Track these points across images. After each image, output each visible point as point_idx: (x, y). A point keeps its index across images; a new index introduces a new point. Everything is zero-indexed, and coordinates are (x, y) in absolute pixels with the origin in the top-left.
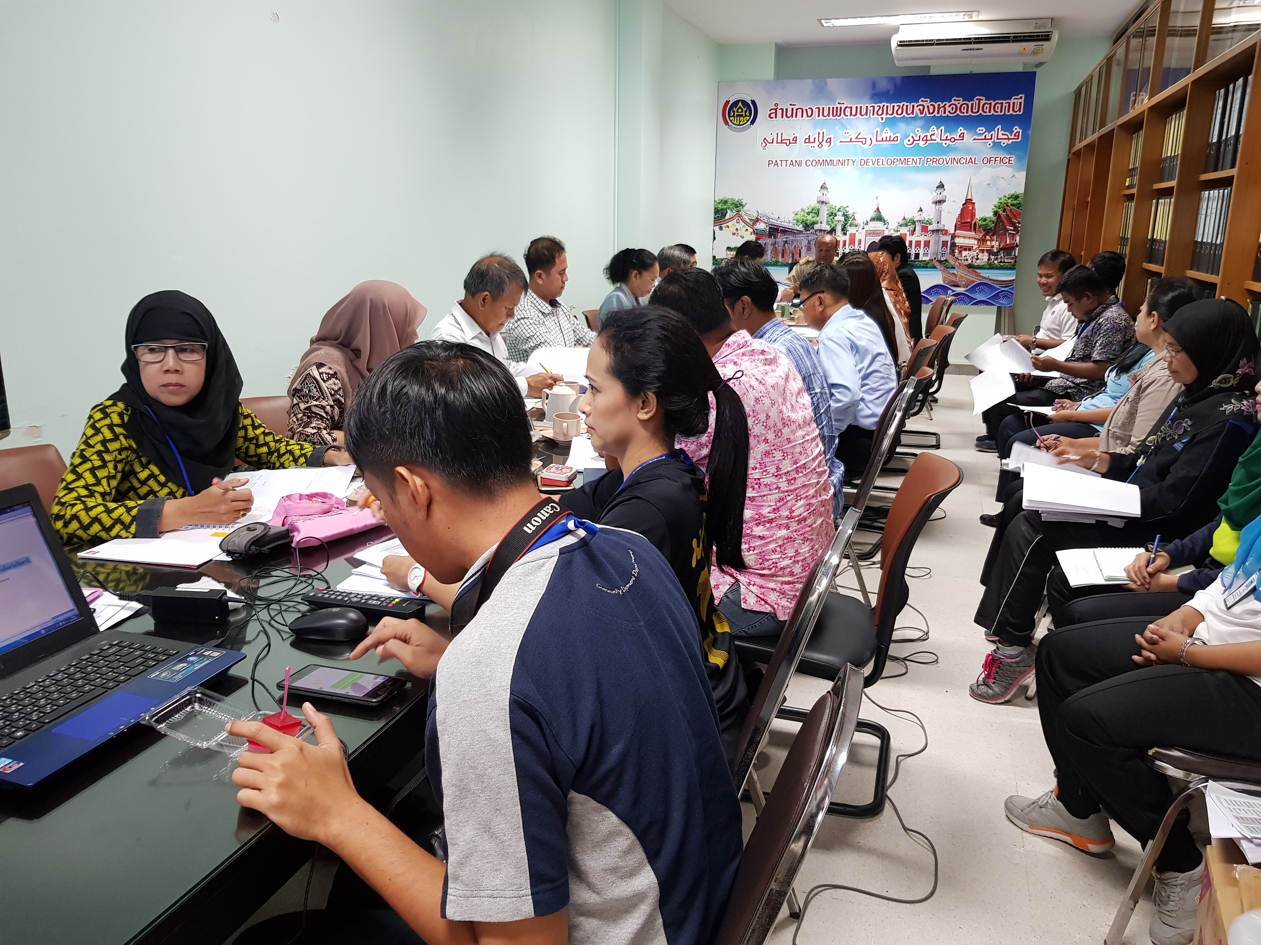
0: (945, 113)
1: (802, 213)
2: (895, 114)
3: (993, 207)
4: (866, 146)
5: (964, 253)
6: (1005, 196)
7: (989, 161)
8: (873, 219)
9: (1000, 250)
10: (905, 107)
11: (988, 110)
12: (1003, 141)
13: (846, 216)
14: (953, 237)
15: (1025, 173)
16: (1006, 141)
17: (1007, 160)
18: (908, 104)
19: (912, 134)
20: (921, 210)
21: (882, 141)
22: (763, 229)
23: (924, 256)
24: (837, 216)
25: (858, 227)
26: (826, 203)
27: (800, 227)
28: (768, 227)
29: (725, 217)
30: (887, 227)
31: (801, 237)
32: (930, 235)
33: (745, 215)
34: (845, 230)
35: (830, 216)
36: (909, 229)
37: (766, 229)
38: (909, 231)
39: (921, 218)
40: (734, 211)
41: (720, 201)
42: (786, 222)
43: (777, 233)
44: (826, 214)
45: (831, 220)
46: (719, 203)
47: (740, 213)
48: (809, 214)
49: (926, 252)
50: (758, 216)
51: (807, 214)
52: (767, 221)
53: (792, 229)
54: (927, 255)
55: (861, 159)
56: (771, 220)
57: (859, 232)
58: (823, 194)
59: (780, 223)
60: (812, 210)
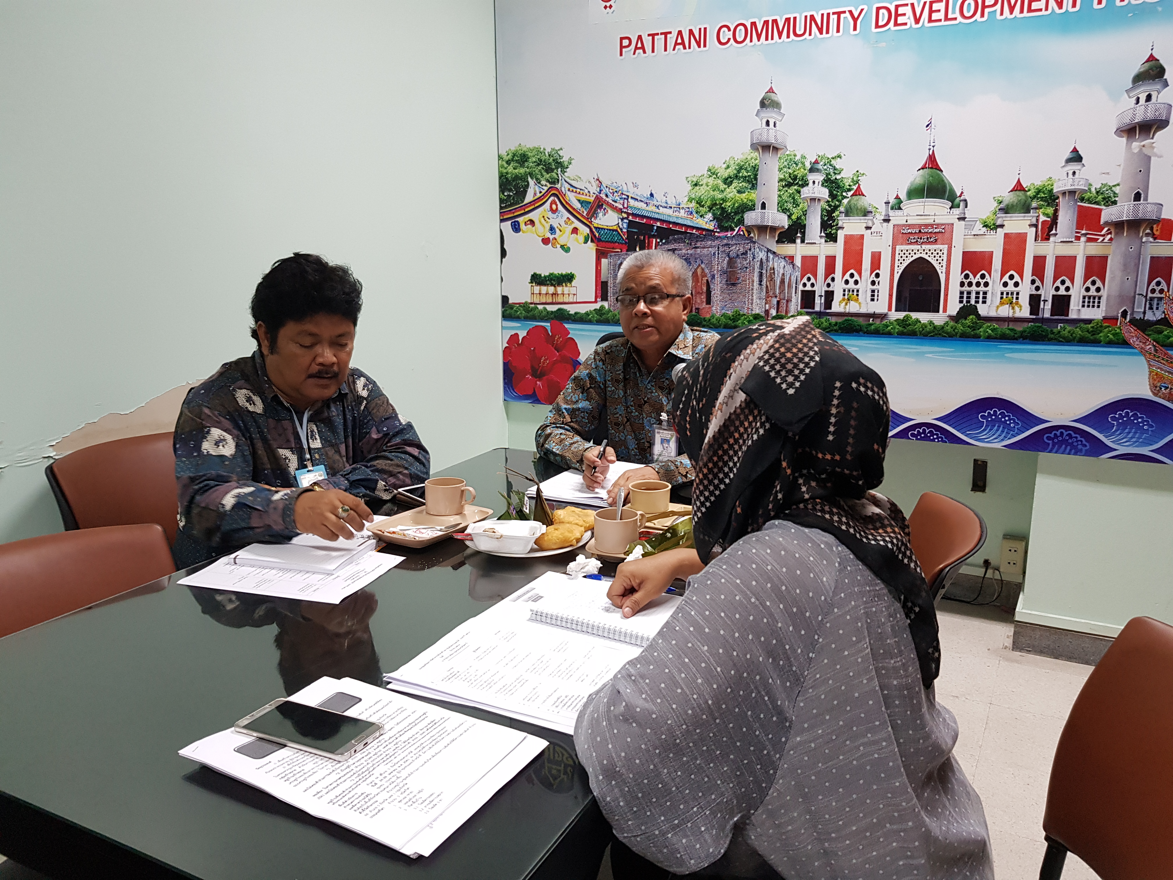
1: (711, 181)
8: (916, 193)
13: (833, 185)
20: (1077, 157)
22: (615, 228)
23: (1086, 304)
24: (808, 184)
25: (870, 217)
26: (776, 149)
27: (706, 220)
28: (625, 221)
29: (524, 198)
30: (962, 216)
31: (711, 247)
32: (1109, 236)
33: (569, 190)
34: (831, 226)
35: (789, 185)
36: (1034, 221)
37: (621, 226)
38: (1036, 226)
39: (1076, 183)
40: (543, 182)
41: (510, 157)
42: (671, 207)
43: (649, 238)
44: (777, 180)
45: (790, 196)
46: (508, 162)
47: (558, 186)
48: (731, 182)
49: (1093, 292)
50: (601, 191)
51: (725, 184)
52: (623, 205)
53: (687, 227)
54: (1096, 304)
55: (878, 9)
56: (632, 202)
57: (872, 230)
58: (768, 124)
59: (654, 209)
60: (739, 172)
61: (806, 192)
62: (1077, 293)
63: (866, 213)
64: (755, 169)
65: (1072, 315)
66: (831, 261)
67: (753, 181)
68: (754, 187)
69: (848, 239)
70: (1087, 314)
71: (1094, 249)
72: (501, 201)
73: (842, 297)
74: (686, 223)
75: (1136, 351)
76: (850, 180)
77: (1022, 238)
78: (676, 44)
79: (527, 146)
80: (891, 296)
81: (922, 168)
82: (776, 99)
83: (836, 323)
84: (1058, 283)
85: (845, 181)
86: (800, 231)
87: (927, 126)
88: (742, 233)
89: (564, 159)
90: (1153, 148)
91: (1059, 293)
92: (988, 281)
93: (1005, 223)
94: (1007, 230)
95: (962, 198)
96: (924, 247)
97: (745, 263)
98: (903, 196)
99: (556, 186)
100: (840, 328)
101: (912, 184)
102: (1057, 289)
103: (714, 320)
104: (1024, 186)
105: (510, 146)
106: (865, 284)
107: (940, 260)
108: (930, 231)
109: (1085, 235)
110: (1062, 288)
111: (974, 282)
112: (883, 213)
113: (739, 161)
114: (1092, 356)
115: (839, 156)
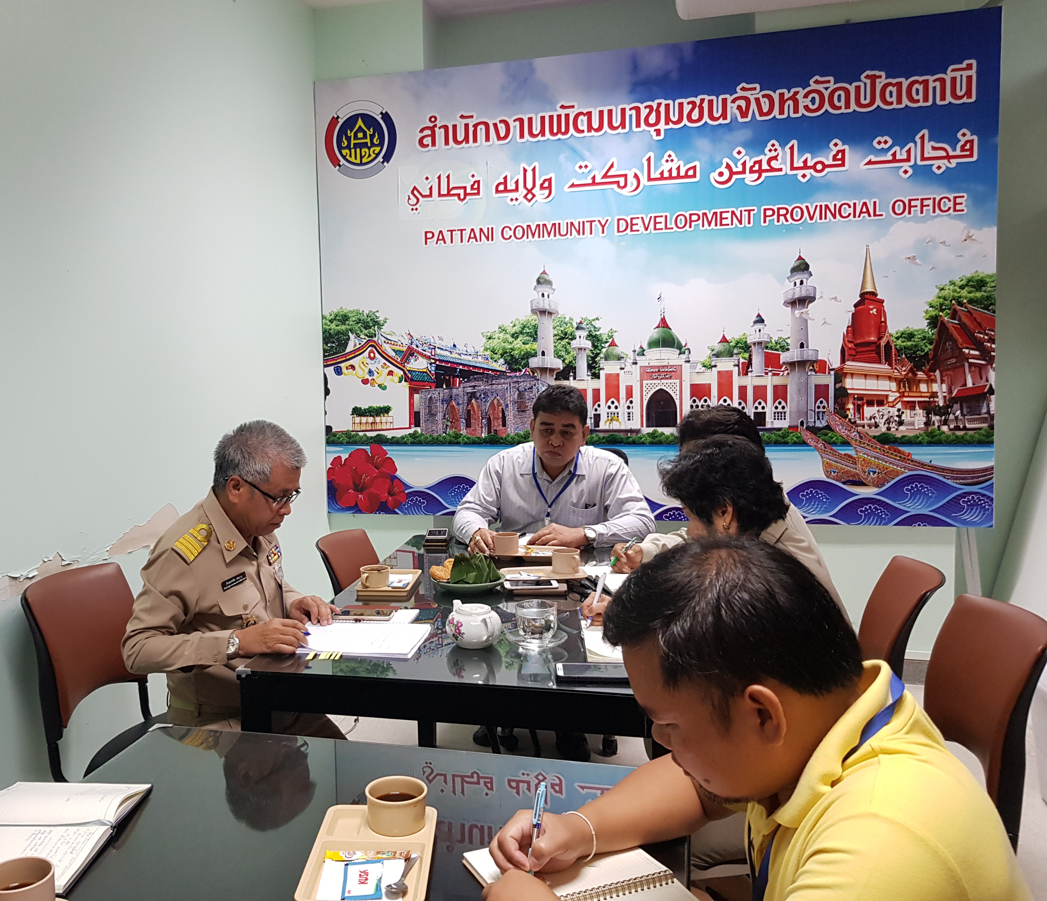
0: (796, 111)
1: (501, 335)
2: (685, 121)
3: (928, 307)
4: (624, 192)
5: (868, 411)
6: (952, 283)
7: (908, 207)
8: (654, 344)
9: (951, 402)
10: (705, 105)
11: (894, 99)
12: (937, 163)
13: (594, 338)
14: (840, 375)
15: (995, 229)
16: (944, 163)
17: (951, 204)
18: (714, 98)
19: (726, 160)
20: (760, 320)
21: (662, 178)
22: (425, 370)
23: (776, 418)
24: (575, 338)
25: (623, 361)
26: (550, 313)
27: (499, 364)
28: (433, 365)
29: (346, 348)
30: (687, 360)
31: (504, 383)
32: (787, 372)
33: (385, 342)
34: (595, 368)
35: (562, 339)
36: (736, 362)
37: (430, 369)
38: (738, 366)
39: (762, 337)
40: (362, 336)
41: (333, 317)
42: (470, 355)
43: (453, 378)
44: (552, 335)
45: (563, 347)
46: (331, 321)
47: (375, 339)
48: (518, 337)
49: (779, 409)
50: (412, 343)
51: (513, 337)
52: (431, 353)
53: (485, 369)
54: (783, 417)
55: (619, 220)
56: (438, 351)
57: (625, 370)
58: (543, 295)
59: (457, 356)
60: (523, 329)
61: (574, 344)
62: (769, 410)
63: (620, 358)
64: (535, 327)
65: (768, 426)
66: (596, 393)
67: (534, 336)
68: (535, 340)
69: (608, 376)
70: (778, 424)
71: (778, 381)
72: (325, 351)
73: (606, 418)
74: (483, 366)
75: (812, 448)
76: (606, 335)
77: (730, 373)
78: (470, 238)
79: (348, 309)
80: (642, 416)
81: (657, 327)
82: (548, 278)
83: (604, 438)
84: (756, 404)
85: (603, 336)
86: (573, 372)
87: (659, 299)
88: (528, 373)
89: (380, 319)
90: (808, 314)
91: (758, 411)
92: (710, 403)
93: (717, 364)
94: (720, 368)
95: (686, 347)
96: (663, 381)
97: (531, 395)
98: (645, 346)
99: (374, 339)
100: (607, 441)
101: (651, 338)
102: (756, 408)
103: (509, 438)
104: (728, 339)
105: (332, 308)
106: (622, 408)
107: (675, 390)
108: (666, 370)
109: (771, 371)
110: (760, 407)
111: (700, 405)
112: (632, 358)
113: (522, 322)
114: (784, 453)
115: (597, 319)
